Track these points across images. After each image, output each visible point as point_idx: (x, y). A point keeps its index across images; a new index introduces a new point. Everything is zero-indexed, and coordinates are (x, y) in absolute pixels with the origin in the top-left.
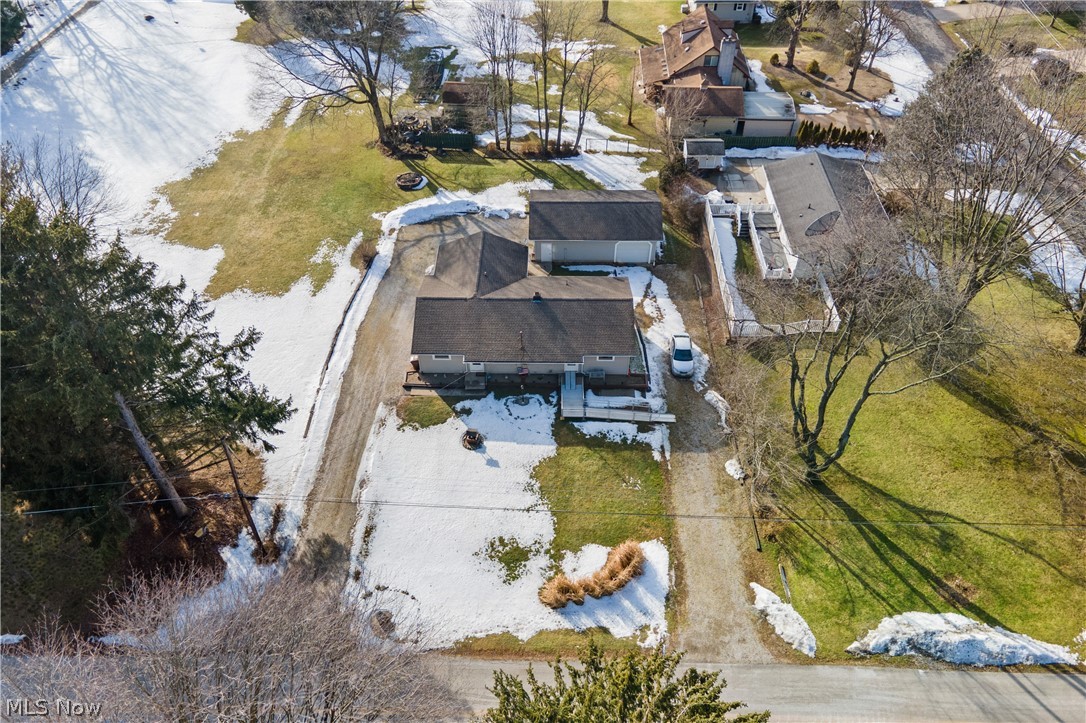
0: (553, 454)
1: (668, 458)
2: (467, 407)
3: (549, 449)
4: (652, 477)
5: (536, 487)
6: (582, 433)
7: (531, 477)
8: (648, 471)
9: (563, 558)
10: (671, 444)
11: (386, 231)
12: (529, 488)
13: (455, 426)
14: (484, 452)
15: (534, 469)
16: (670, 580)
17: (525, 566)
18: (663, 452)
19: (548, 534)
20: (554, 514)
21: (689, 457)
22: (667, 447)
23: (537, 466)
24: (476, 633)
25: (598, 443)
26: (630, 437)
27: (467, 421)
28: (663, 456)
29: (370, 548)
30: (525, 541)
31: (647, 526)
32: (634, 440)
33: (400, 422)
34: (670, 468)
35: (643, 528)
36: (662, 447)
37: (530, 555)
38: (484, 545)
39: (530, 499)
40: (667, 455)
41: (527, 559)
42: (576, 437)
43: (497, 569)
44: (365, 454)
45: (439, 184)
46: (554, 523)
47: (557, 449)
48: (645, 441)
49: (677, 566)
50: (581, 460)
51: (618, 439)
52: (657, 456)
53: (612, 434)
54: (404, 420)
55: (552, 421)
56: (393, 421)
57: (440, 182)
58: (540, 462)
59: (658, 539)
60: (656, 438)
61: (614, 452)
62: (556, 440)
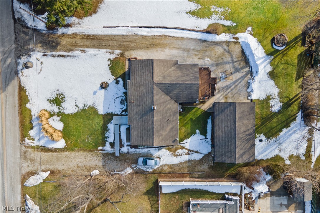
0: (100, 113)
1: (100, 152)
2: (120, 82)
3: (101, 112)
4: (91, 146)
5: (85, 108)
6: (109, 123)
7: (90, 106)
8: (94, 144)
9: (58, 117)
10: (106, 153)
11: (237, 36)
12: (85, 105)
13: (110, 79)
14: (99, 90)
15: (93, 107)
16: (51, 148)
17: (54, 105)
18: (102, 150)
19: (66, 112)
20: (75, 113)
21: (100, 159)
22: (104, 152)
23: (94, 108)
24: (28, 92)
25: (105, 129)
26: (107, 140)
27: (113, 83)
28: (101, 150)
29: (57, 57)
30: (64, 105)
31: (71, 143)
32: (106, 141)
33: (112, 59)
34: (95, 152)
35: (70, 141)
36: (104, 150)
37: (58, 106)
38: (62, 92)
39: (81, 106)
40: (101, 152)
41: (57, 106)
42: (107, 121)
43: (53, 97)
44: (97, 50)
45: (277, 56)
46: (71, 114)
47: (102, 115)
48: (106, 144)
49: (56, 150)
50: (97, 123)
51: (106, 135)
52: (100, 148)
53: (109, 133)
54: (113, 60)
55: (114, 113)
56: (112, 57)
57: (279, 56)
58: (96, 109)
59: (66, 146)
60: (108, 148)
61: (101, 134)
62: (105, 114)
